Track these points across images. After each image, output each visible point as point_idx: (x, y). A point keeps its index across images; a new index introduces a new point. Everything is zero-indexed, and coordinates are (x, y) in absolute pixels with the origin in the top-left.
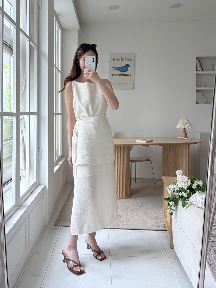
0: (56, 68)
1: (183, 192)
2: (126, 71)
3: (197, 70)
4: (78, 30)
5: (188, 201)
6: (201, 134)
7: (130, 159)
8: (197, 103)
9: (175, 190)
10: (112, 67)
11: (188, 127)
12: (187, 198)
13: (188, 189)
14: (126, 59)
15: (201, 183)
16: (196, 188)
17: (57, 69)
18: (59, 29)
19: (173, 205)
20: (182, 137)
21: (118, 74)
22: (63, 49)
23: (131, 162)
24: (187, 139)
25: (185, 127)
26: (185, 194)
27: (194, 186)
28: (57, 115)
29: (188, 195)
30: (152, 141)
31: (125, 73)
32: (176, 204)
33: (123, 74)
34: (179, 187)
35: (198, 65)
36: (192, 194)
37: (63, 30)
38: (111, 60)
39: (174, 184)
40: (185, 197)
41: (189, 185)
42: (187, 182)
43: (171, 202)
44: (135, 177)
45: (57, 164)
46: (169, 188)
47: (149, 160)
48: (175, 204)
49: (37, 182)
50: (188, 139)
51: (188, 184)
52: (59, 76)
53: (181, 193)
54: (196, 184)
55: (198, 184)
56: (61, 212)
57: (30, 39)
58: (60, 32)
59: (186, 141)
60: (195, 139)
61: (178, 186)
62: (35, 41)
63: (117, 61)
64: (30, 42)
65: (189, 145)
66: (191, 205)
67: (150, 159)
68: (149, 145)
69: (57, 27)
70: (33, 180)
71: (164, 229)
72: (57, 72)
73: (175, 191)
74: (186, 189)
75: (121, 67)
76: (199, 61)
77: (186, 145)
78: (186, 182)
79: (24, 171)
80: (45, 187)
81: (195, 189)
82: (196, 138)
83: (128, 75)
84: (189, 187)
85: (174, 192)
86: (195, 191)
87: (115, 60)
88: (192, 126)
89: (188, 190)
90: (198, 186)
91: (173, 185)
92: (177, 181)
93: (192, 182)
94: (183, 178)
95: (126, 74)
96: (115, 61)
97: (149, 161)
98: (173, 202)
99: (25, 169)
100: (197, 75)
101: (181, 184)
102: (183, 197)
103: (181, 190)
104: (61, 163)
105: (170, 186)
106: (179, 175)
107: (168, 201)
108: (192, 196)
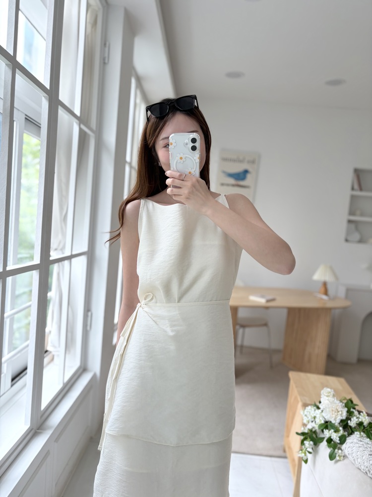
1: (332, 430)
2: (242, 179)
5: (340, 451)
11: (331, 280)
12: (339, 444)
13: (340, 425)
14: (245, 161)
15: (366, 420)
16: (356, 425)
25: (326, 280)
26: (335, 436)
27: (352, 423)
29: (340, 438)
31: (241, 183)
32: (316, 444)
33: (237, 184)
34: (324, 417)
36: (347, 435)
40: (335, 442)
41: (344, 418)
42: (340, 413)
43: (307, 441)
46: (306, 413)
47: (265, 325)
48: (314, 445)
51: (342, 416)
55: (360, 420)
59: (326, 304)
61: (324, 414)
62: (93, 124)
66: (344, 456)
73: (317, 422)
74: (336, 424)
80: (94, 376)
81: (354, 428)
82: (339, 295)
84: (342, 421)
88: (337, 279)
89: (341, 428)
90: (360, 424)
92: (320, 402)
93: (350, 414)
94: (334, 403)
98: (311, 442)
101: (329, 416)
102: (332, 440)
103: (327, 425)
105: (307, 408)
106: (327, 398)
107: (302, 437)
108: (347, 441)
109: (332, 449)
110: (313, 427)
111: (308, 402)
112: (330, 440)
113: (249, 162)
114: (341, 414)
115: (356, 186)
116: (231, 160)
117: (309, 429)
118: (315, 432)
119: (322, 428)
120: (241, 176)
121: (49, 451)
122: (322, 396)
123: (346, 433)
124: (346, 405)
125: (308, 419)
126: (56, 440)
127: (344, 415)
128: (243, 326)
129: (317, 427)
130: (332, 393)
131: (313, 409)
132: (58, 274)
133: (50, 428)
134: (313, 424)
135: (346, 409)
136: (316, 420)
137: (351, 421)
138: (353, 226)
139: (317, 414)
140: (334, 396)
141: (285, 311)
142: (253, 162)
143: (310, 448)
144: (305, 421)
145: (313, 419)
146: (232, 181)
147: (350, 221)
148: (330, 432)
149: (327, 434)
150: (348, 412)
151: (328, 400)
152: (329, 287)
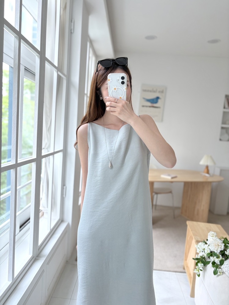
1: (215, 257)
3: (224, 108)
5: (220, 270)
8: (221, 140)
10: (143, 98)
11: (211, 165)
12: (219, 265)
13: (220, 254)
14: (157, 91)
25: (208, 164)
26: (217, 261)
27: (228, 253)
29: (220, 262)
32: (205, 265)
33: (152, 106)
34: (210, 250)
37: (97, 57)
40: (217, 264)
41: (222, 249)
42: (220, 246)
43: (200, 264)
46: (198, 246)
47: (170, 192)
51: (221, 248)
57: (59, 69)
61: (209, 247)
62: (65, 71)
64: (59, 72)
66: (222, 273)
74: (218, 253)
75: (151, 99)
80: (68, 225)
83: (158, 107)
84: (221, 251)
88: (215, 164)
89: (220, 256)
92: (207, 240)
93: (226, 246)
94: (216, 241)
95: (155, 106)
98: (202, 264)
100: (224, 112)
101: (213, 248)
103: (212, 254)
105: (199, 243)
106: (212, 238)
107: (196, 261)
108: (224, 263)
109: (215, 268)
110: (203, 255)
111: (199, 240)
112: (214, 263)
113: (159, 92)
115: (227, 106)
116: (148, 91)
117: (200, 256)
118: (204, 258)
119: (209, 256)
120: (155, 101)
121: (44, 270)
122: (208, 236)
123: (224, 259)
124: (224, 242)
125: (200, 250)
126: (48, 264)
127: (223, 248)
128: (157, 193)
129: (205, 255)
130: (215, 235)
131: (203, 244)
132: (46, 163)
133: (44, 256)
134: (203, 253)
135: (224, 244)
136: (205, 251)
137: (227, 251)
138: (224, 131)
139: (205, 247)
140: (216, 236)
141: (182, 184)
142: (162, 92)
143: (201, 267)
144: (198, 251)
145: (203, 250)
146: (149, 104)
147: (222, 128)
148: (214, 258)
149: (212, 259)
150: (224, 246)
151: (212, 239)
152: (210, 168)
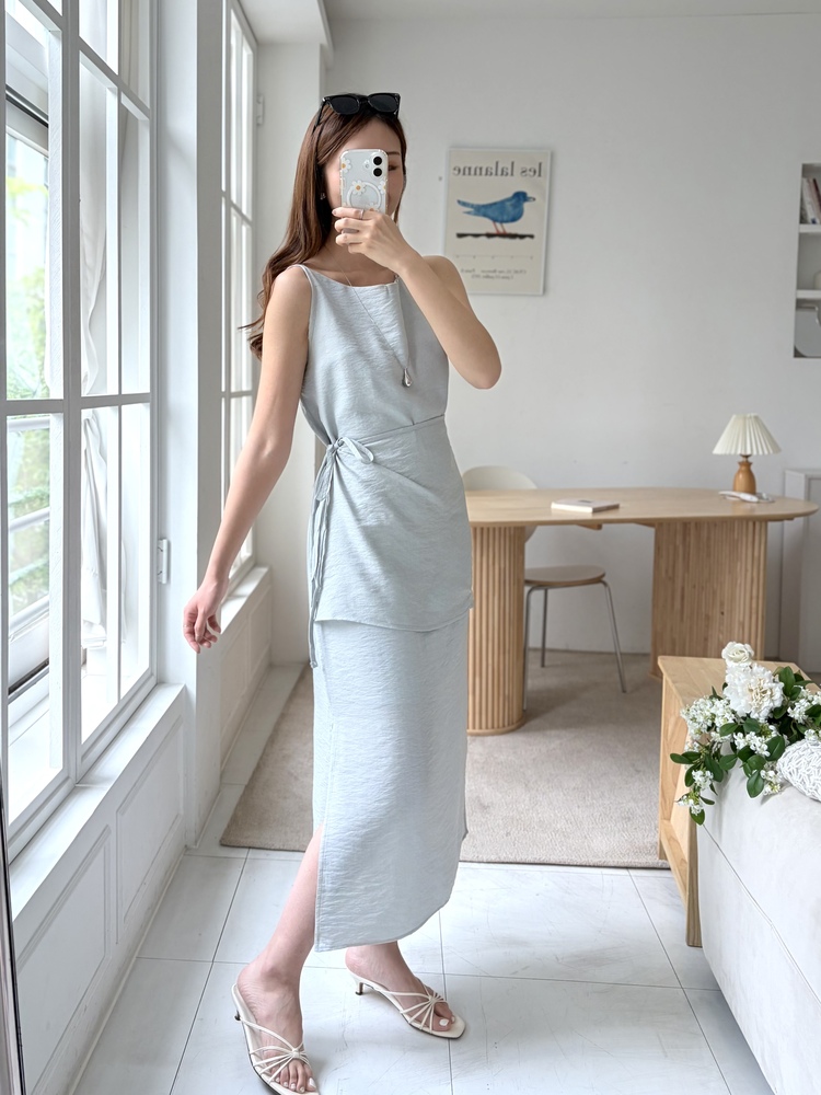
0: (230, 204)
1: (753, 734)
2: (514, 219)
3: (803, 220)
4: (322, 47)
5: (771, 773)
6: (810, 480)
7: (527, 577)
8: (797, 354)
9: (719, 722)
10: (459, 202)
11: (761, 453)
12: (768, 759)
13: (770, 721)
14: (517, 171)
16: (806, 717)
17: (233, 211)
18: (245, 43)
19: (709, 783)
20: (734, 490)
21: (484, 232)
22: (258, 125)
23: (527, 589)
24: (755, 499)
25: (749, 452)
26: (759, 744)
27: (798, 712)
28: (233, 401)
29: (771, 746)
30: (616, 507)
31: (510, 228)
32: (720, 776)
33: (501, 231)
34: (734, 712)
35: (808, 199)
36: (787, 742)
37: (261, 47)
38: (456, 172)
39: (711, 698)
40: (760, 756)
41: (778, 704)
42: (769, 693)
43: (700, 772)
44: (539, 645)
45: (232, 596)
46: (692, 713)
47: (599, 580)
48: (715, 779)
49: (152, 674)
50: (760, 497)
51: (773, 701)
52: (241, 236)
53: (744, 736)
54: (807, 704)
55: (814, 703)
56: (250, 788)
57: (123, 83)
58: (247, 53)
59: (753, 510)
60: (783, 497)
61: (732, 706)
62: (145, 94)
63: (478, 177)
64: (123, 95)
65: (763, 524)
66: (782, 785)
67: (603, 575)
68: (604, 526)
69: (237, 32)
70: (137, 665)
71: (660, 863)
72: (234, 220)
73: (717, 725)
74: (762, 720)
75: (495, 204)
76: (815, 181)
77: (751, 524)
78: (765, 692)
79: (98, 629)
80: (184, 692)
81: (801, 721)
82: (787, 495)
83: (522, 237)
84: (774, 711)
85: (712, 727)
86: (798, 732)
87: (472, 172)
88: (776, 448)
89: (772, 727)
91: (709, 703)
92: (725, 685)
93: (791, 694)
94: (752, 674)
95: (513, 231)
96: (472, 177)
97: (601, 585)
98: (708, 773)
99: (104, 622)
100: (803, 237)
101: (743, 701)
102: (752, 753)
103: (743, 725)
104: (248, 589)
105: (695, 703)
106: (737, 666)
108: (787, 750)
109: (753, 772)
114: (771, 696)
123: (785, 737)
124: (784, 680)
127: (778, 698)
130: (747, 652)
135: (782, 684)
137: (793, 708)
139: (717, 709)
149: (741, 742)
150: (786, 691)
